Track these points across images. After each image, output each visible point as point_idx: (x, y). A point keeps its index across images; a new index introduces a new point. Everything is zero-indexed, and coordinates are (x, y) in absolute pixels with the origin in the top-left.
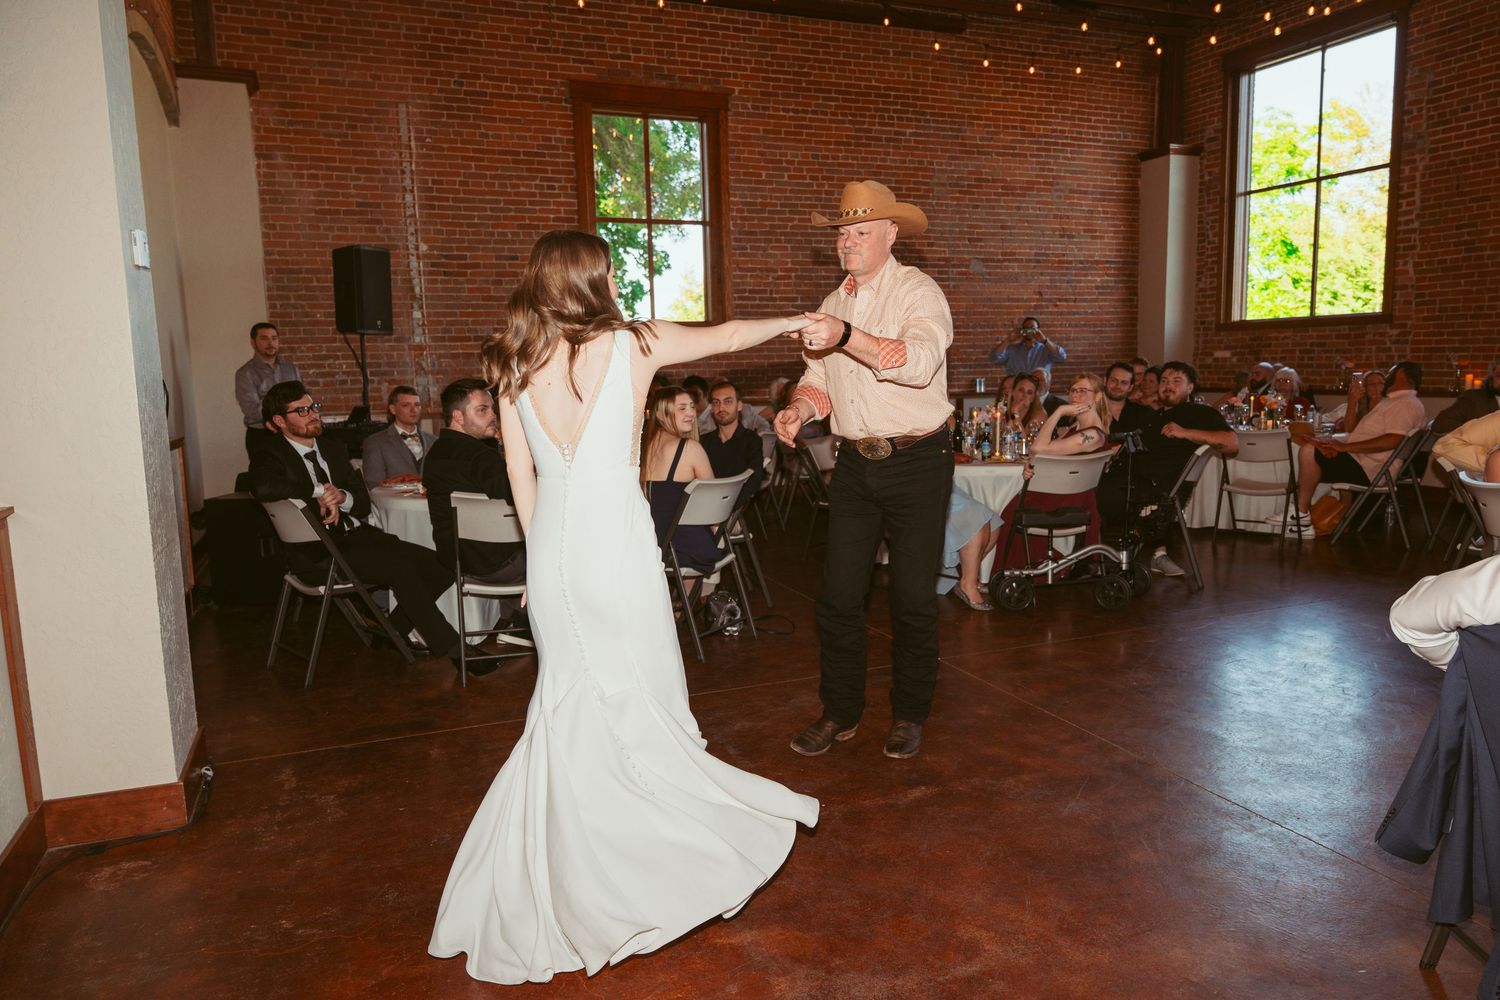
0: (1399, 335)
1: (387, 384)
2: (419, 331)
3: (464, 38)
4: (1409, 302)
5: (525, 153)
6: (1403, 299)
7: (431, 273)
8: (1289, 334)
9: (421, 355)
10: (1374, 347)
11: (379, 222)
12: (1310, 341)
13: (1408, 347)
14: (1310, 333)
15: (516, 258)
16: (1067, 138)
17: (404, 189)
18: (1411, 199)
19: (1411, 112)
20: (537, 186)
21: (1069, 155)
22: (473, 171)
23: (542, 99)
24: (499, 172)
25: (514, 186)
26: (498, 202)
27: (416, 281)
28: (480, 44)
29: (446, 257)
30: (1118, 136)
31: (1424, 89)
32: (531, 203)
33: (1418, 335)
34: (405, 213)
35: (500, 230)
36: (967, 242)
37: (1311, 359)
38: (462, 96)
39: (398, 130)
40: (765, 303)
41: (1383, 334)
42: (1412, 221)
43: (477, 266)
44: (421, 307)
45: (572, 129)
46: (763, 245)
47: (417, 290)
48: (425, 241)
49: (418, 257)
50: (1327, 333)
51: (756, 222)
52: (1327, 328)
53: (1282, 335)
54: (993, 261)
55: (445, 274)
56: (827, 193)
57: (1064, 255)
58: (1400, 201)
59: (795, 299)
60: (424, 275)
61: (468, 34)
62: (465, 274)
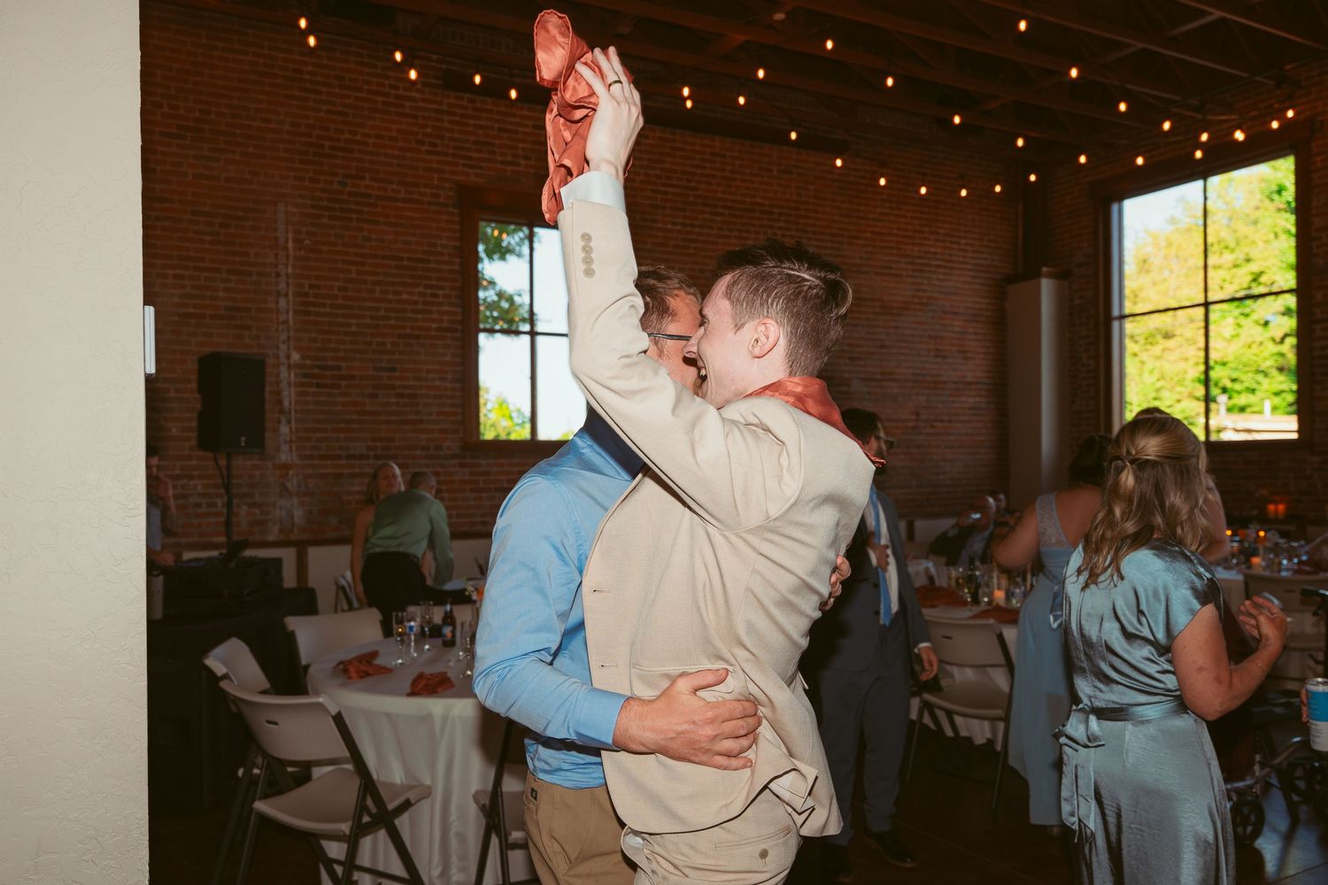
1: (245, 508)
2: (285, 448)
3: (351, 137)
5: (410, 259)
7: (302, 385)
9: (287, 474)
10: (1291, 475)
11: (248, 328)
15: (393, 370)
16: (939, 259)
17: (278, 293)
20: (420, 294)
21: (941, 277)
22: (354, 276)
23: (429, 203)
24: (381, 278)
25: (396, 293)
26: (378, 309)
27: (285, 393)
28: (367, 144)
29: (320, 367)
30: (986, 259)
32: (413, 311)
34: (277, 319)
35: (379, 339)
36: (847, 361)
38: (345, 197)
39: (275, 230)
43: (353, 377)
44: (289, 422)
45: (458, 235)
47: (286, 403)
48: (298, 349)
49: (289, 367)
54: (872, 380)
55: (318, 385)
57: (939, 375)
60: (295, 385)
61: (355, 133)
62: (339, 386)
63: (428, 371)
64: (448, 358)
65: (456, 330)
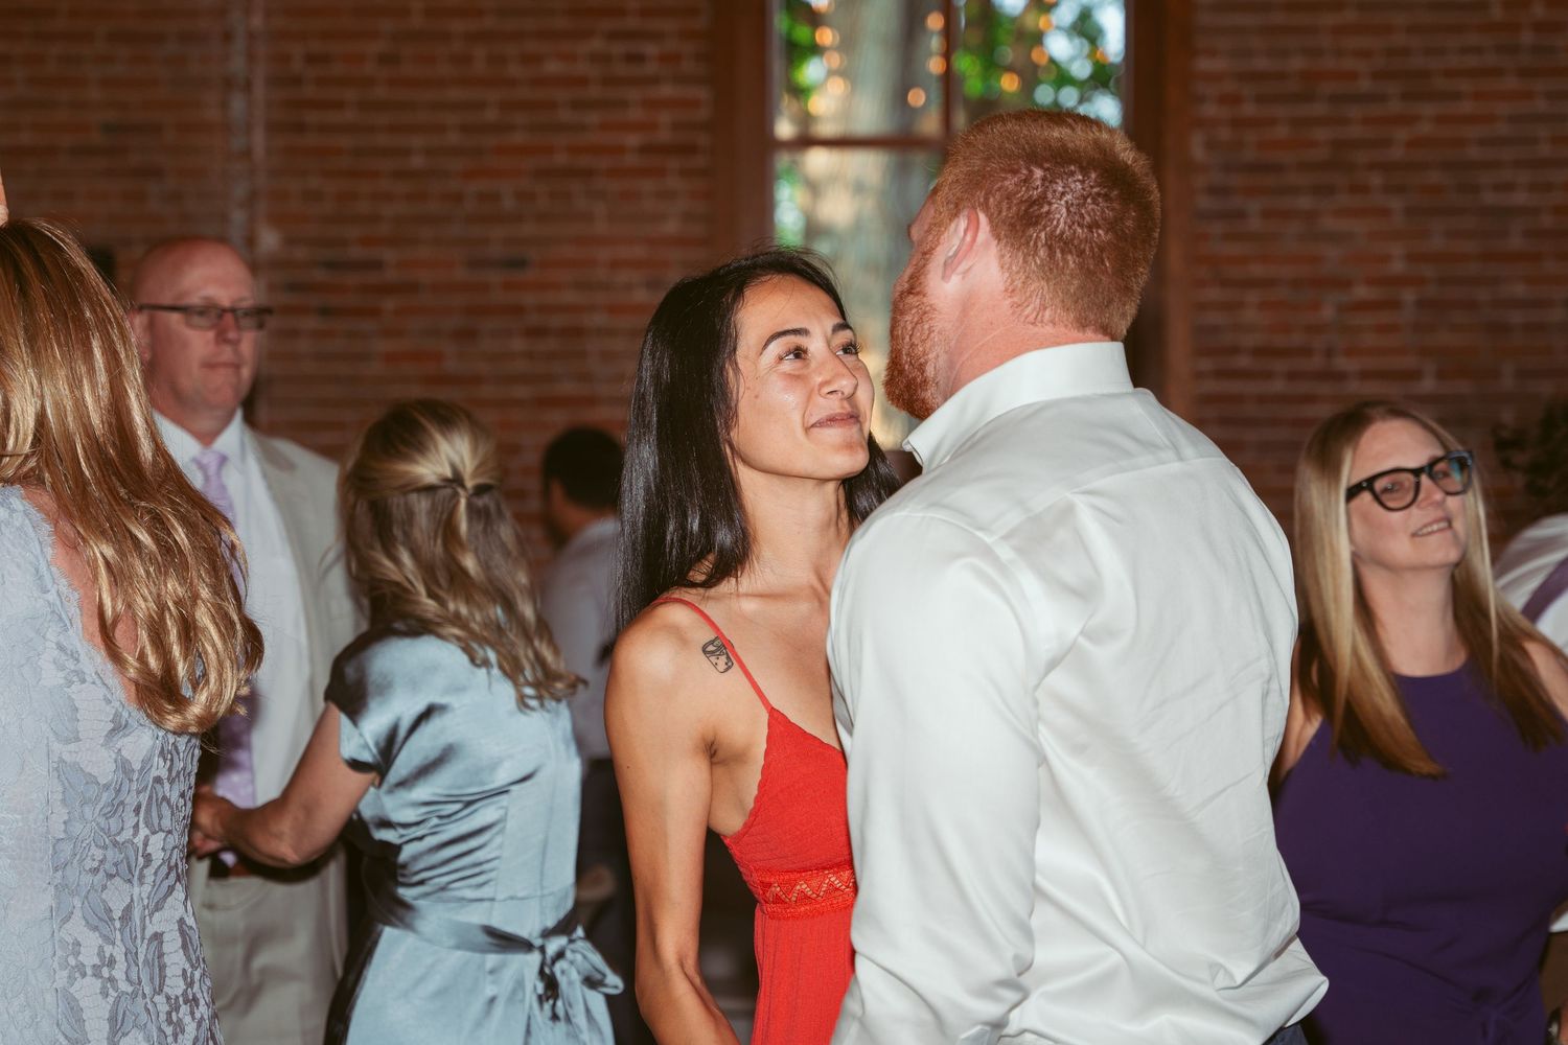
11: (155, 173)
15: (519, 264)
17: (228, 83)
20: (595, 58)
24: (491, 23)
25: (527, 59)
26: (480, 106)
29: (331, 265)
32: (577, 105)
34: (225, 146)
35: (483, 185)
40: (1304, 387)
43: (412, 288)
46: (1304, 202)
48: (277, 220)
51: (1282, 132)
55: (325, 312)
56: (1539, 27)
59: (1414, 375)
62: (374, 312)
63: (615, 265)
64: (671, 227)
65: (688, 149)
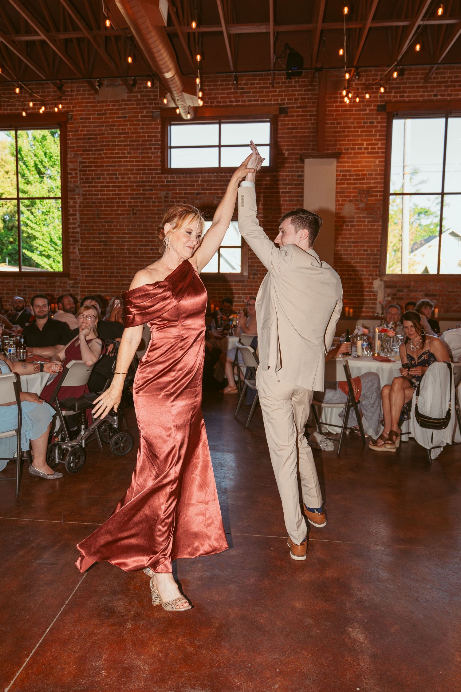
0: (73, 283)
4: (78, 268)
6: (74, 266)
8: (11, 280)
10: (60, 289)
12: (23, 285)
13: (79, 289)
14: (24, 280)
18: (74, 217)
19: (71, 174)
31: (77, 164)
33: (83, 284)
37: (26, 294)
41: (65, 283)
42: (76, 228)
50: (34, 281)
52: (34, 278)
53: (6, 281)
58: (69, 217)
